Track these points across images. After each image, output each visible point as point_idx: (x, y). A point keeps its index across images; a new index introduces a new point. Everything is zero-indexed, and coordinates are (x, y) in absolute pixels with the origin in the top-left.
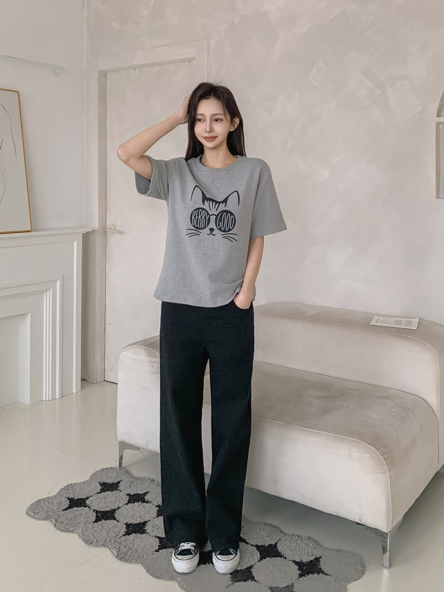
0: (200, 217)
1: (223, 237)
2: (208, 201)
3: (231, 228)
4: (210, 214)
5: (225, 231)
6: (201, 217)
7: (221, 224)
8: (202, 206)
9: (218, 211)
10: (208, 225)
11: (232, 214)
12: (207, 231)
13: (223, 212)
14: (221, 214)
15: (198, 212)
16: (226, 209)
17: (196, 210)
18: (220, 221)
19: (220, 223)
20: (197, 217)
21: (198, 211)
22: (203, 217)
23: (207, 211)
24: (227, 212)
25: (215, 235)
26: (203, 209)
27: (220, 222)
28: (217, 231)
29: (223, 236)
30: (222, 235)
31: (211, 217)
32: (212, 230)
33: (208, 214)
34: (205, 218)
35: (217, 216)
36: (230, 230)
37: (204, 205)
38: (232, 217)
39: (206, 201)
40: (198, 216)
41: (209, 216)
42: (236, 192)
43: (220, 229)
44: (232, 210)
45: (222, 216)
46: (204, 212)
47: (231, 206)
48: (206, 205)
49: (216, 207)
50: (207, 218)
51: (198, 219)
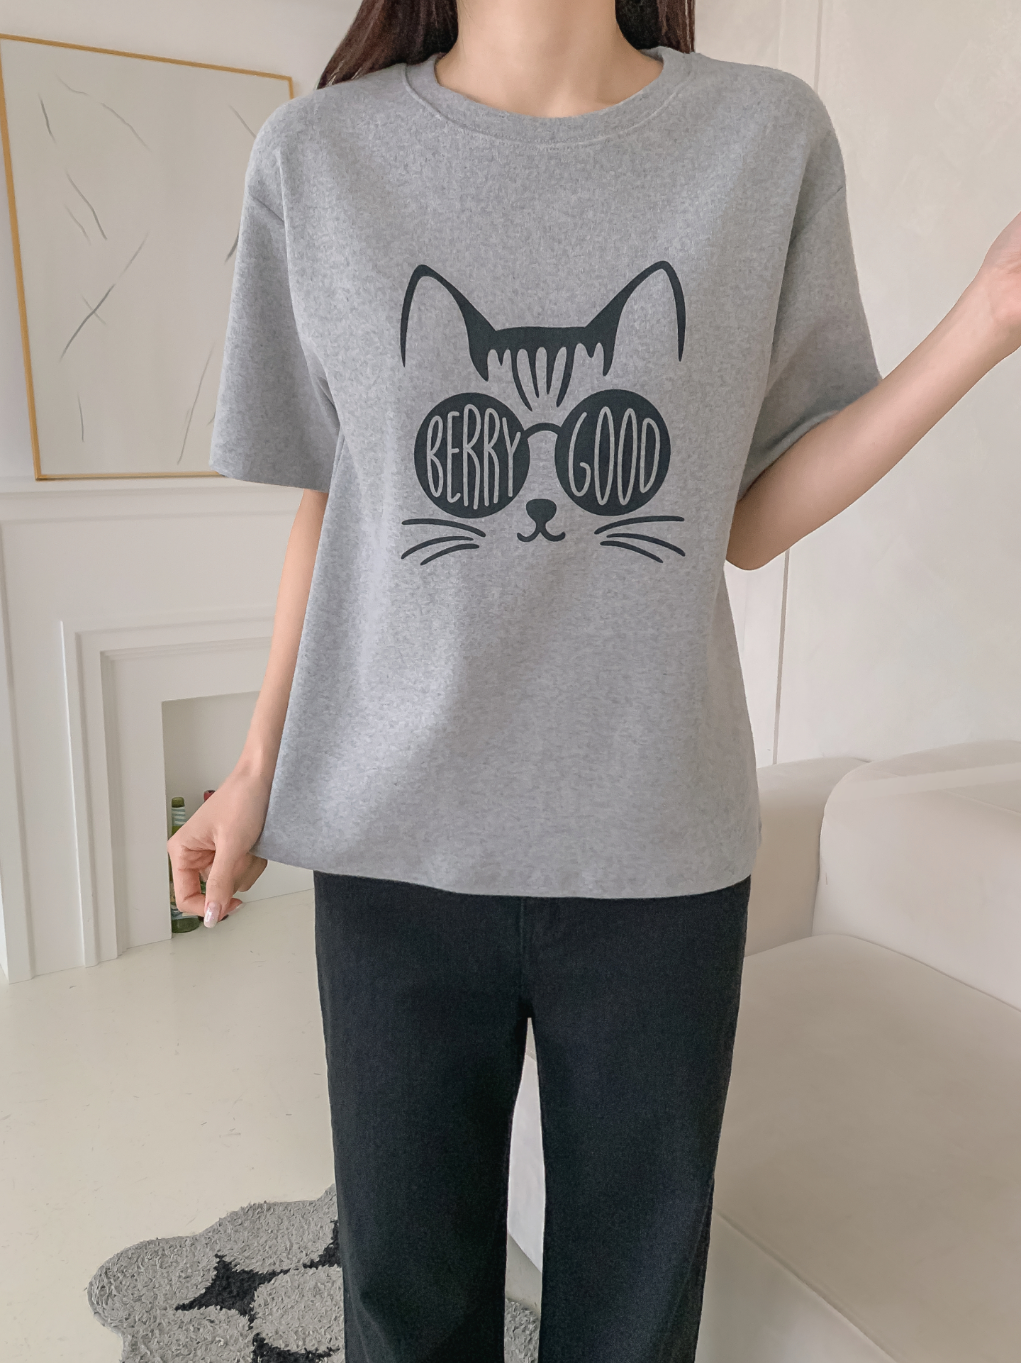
0: (467, 448)
1: (603, 544)
2: (507, 354)
3: (643, 490)
4: (526, 426)
5: (613, 508)
6: (478, 449)
7: (592, 472)
8: (476, 385)
9: (570, 404)
10: (517, 489)
11: (645, 408)
12: (516, 518)
13: (593, 403)
14: (584, 415)
15: (458, 422)
16: (613, 381)
17: (441, 409)
18: (584, 453)
19: (584, 470)
20: (451, 451)
21: (457, 414)
22: (488, 448)
23: (504, 411)
24: (619, 400)
25: (562, 536)
26: (483, 401)
27: (582, 464)
28: (569, 516)
29: (603, 536)
30: (597, 532)
31: (531, 440)
32: (542, 511)
33: (514, 424)
34: (500, 447)
35: (563, 433)
36: (639, 499)
37: (486, 379)
38: (649, 426)
39: (493, 354)
40: (458, 443)
41: (519, 434)
42: (661, 274)
43: (588, 503)
44: (643, 386)
45: (590, 422)
46: (491, 416)
47: (641, 364)
48: (500, 380)
49: (553, 382)
50: (511, 450)
51: (457, 458)
